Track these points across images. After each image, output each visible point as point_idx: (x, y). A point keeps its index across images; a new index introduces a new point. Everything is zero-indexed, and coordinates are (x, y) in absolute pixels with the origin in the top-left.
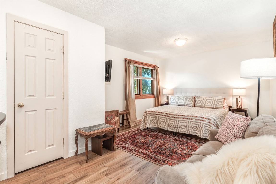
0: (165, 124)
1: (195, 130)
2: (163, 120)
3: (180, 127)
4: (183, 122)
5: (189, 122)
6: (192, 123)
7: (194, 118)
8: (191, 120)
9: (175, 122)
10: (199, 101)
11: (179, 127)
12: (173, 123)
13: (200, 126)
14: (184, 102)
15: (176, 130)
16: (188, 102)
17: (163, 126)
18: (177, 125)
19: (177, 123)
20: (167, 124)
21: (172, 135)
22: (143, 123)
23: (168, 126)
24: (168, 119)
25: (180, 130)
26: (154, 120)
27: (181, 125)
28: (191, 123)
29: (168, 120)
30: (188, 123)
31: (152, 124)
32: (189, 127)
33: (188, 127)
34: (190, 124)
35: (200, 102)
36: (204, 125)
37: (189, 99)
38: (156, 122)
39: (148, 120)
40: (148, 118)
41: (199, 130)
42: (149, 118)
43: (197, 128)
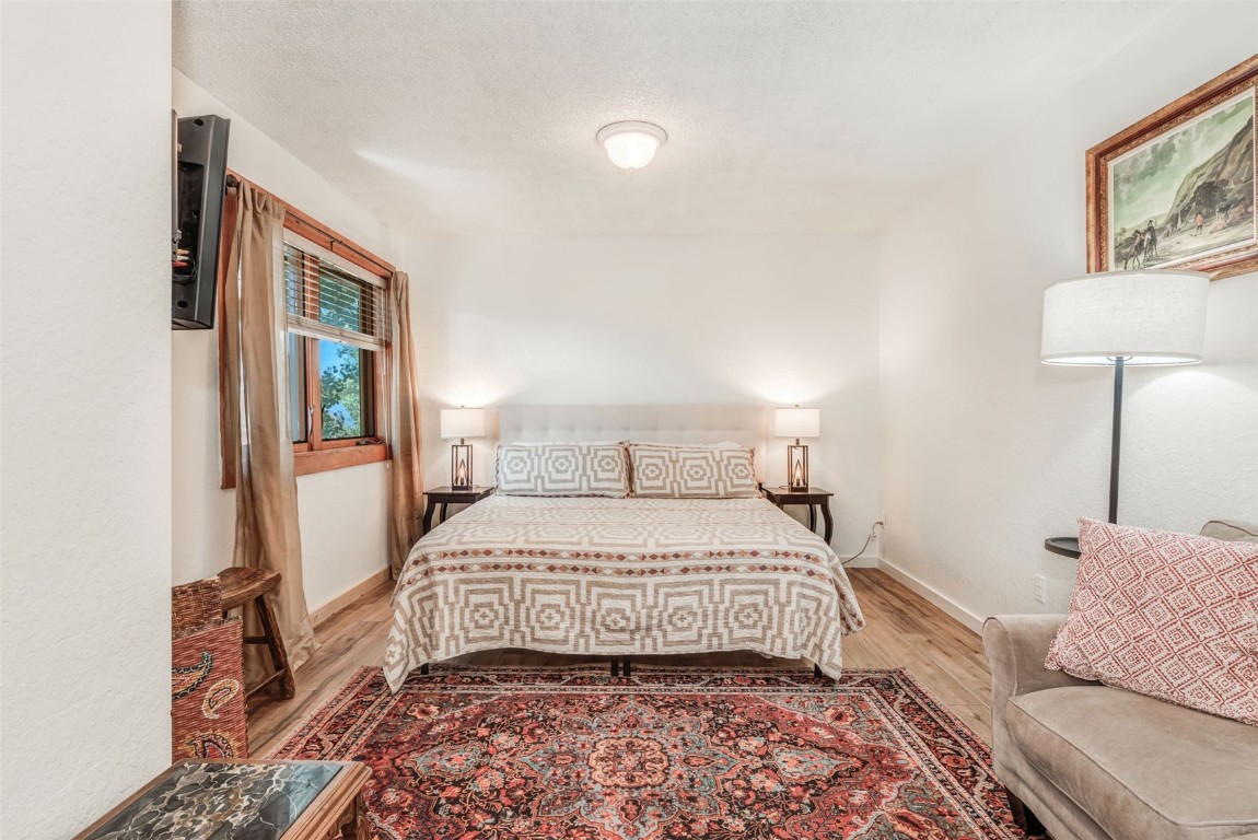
0: (572, 617)
1: (746, 622)
2: (559, 600)
3: (665, 623)
4: (682, 589)
5: (717, 587)
6: (733, 587)
7: (740, 561)
8: (728, 576)
9: (639, 599)
10: (654, 468)
11: (660, 621)
12: (626, 605)
13: (777, 601)
14: (580, 477)
15: (637, 644)
16: (601, 475)
17: (559, 634)
18: (650, 617)
19: (650, 601)
20: (583, 620)
21: (607, 674)
22: (404, 641)
23: (588, 629)
24: (590, 584)
25: (665, 636)
26: (490, 605)
27: (670, 610)
28: (728, 588)
29: (589, 592)
30: (711, 591)
31: (471, 635)
32: (716, 612)
33: (710, 614)
34: (722, 594)
35: (657, 472)
36: (795, 590)
37: (604, 457)
38: (501, 616)
39: (446, 612)
40: (446, 597)
41: (770, 619)
42: (452, 598)
43: (756, 610)
